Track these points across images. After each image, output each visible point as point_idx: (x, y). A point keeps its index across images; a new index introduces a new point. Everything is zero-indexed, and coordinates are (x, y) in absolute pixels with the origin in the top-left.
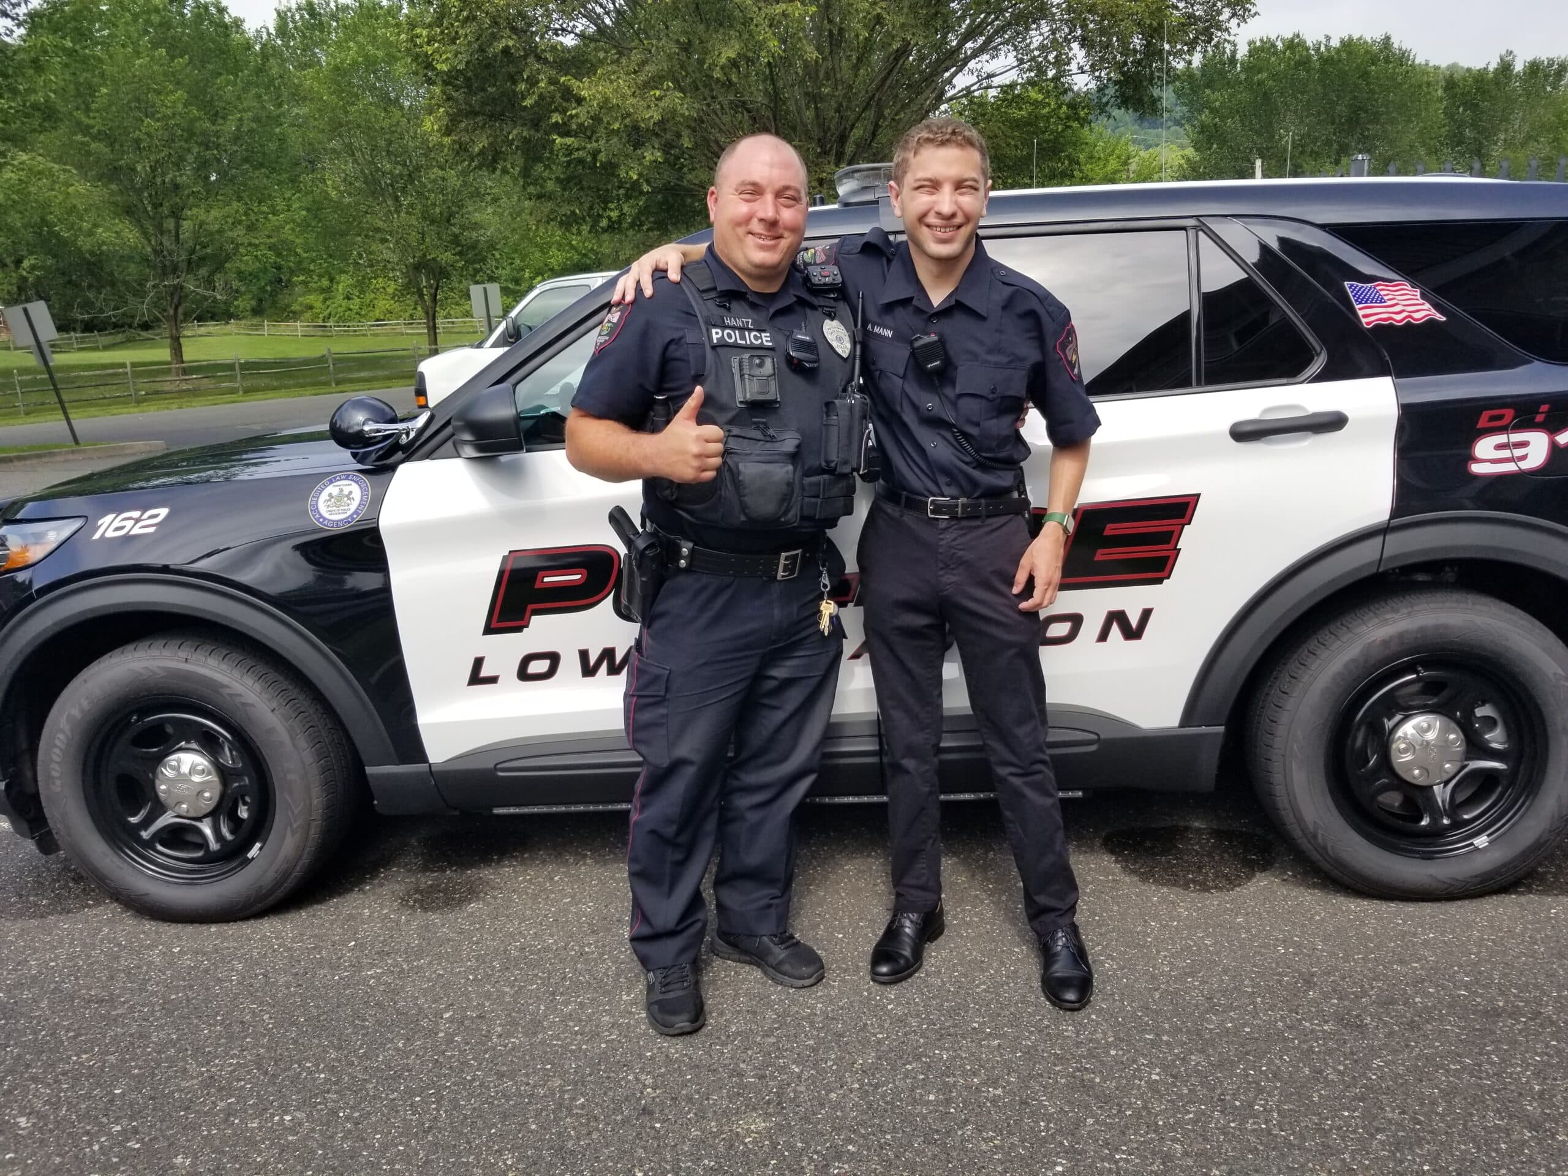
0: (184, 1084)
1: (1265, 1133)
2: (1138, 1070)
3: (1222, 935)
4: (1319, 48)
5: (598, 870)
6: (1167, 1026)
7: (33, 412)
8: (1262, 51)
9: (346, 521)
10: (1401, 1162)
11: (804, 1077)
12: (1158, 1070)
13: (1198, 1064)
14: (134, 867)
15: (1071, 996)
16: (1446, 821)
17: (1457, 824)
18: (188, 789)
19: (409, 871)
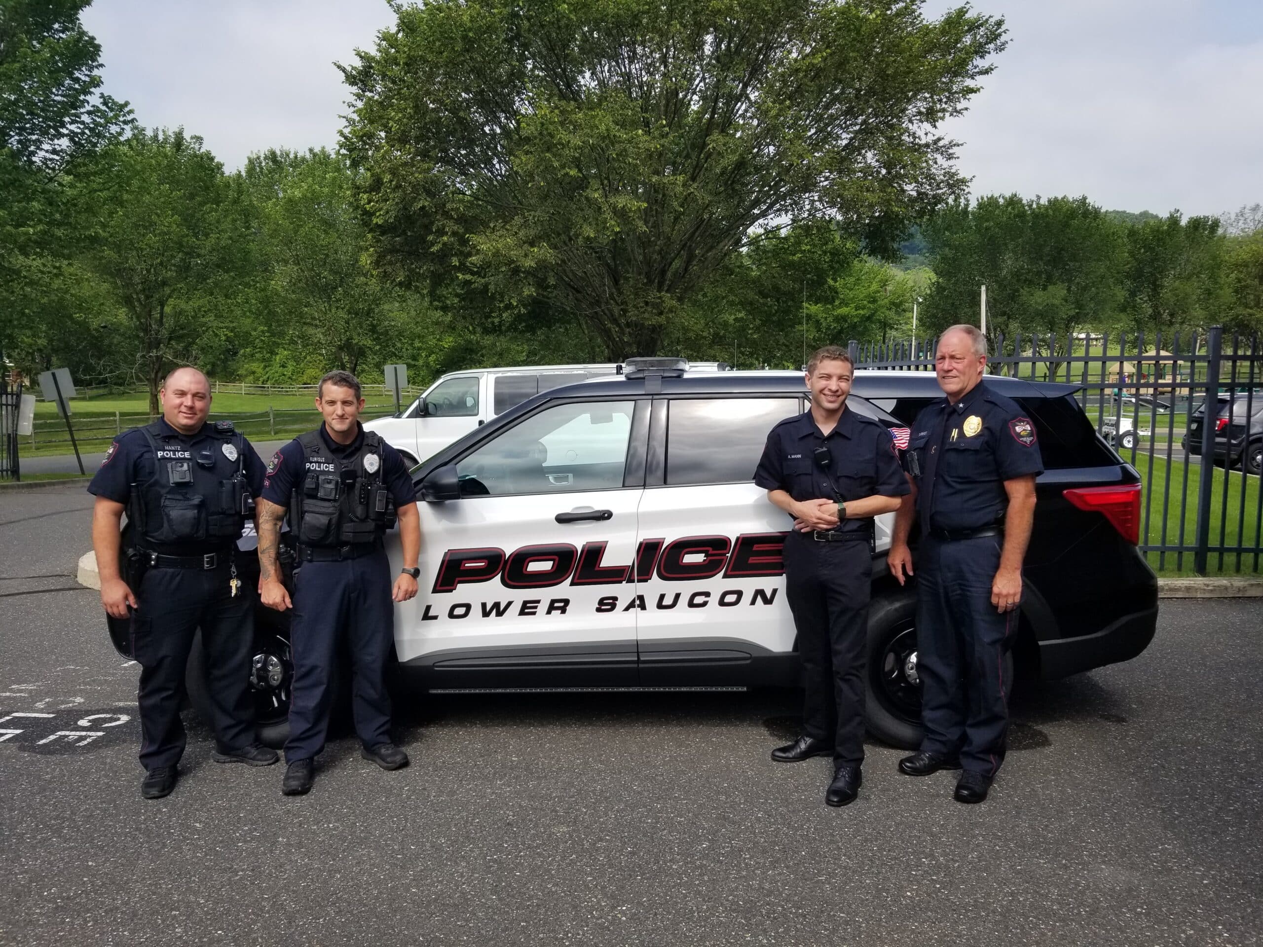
1: (805, 835)
2: (752, 812)
4: (1031, 205)
6: (772, 797)
7: (42, 447)
8: (988, 205)
11: (588, 813)
12: (762, 813)
13: (782, 811)
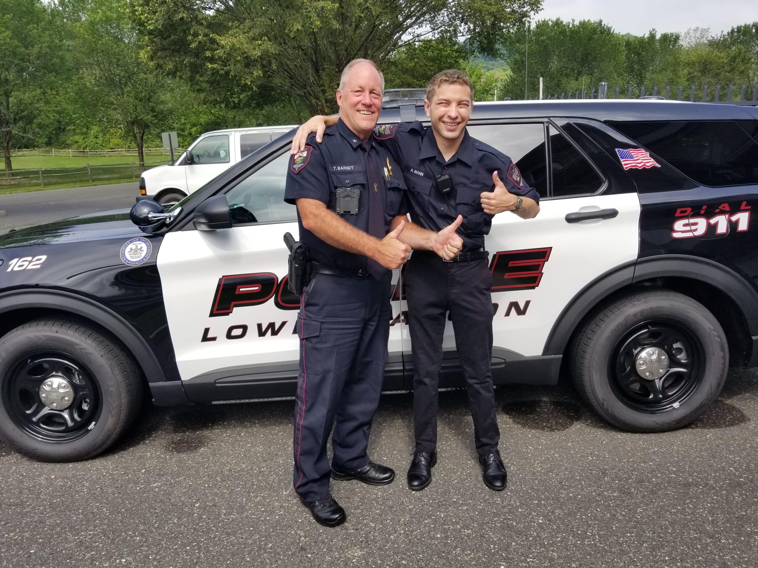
0: (67, 546)
1: (594, 546)
2: (532, 518)
3: (563, 452)
4: (569, 25)
5: (263, 430)
6: (543, 496)
8: (542, 26)
9: (139, 261)
10: (656, 556)
11: (377, 529)
12: (541, 518)
13: (559, 514)
14: (29, 436)
15: (498, 484)
16: (661, 396)
17: (666, 397)
18: (57, 396)
19: (168, 432)
